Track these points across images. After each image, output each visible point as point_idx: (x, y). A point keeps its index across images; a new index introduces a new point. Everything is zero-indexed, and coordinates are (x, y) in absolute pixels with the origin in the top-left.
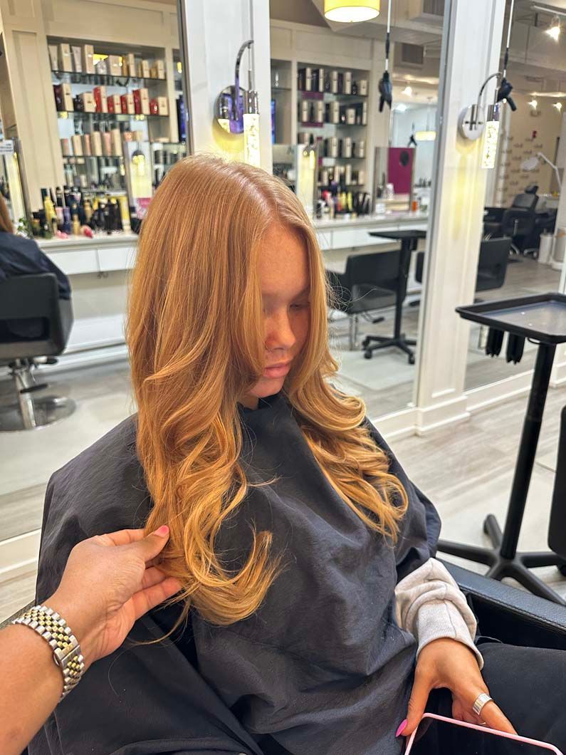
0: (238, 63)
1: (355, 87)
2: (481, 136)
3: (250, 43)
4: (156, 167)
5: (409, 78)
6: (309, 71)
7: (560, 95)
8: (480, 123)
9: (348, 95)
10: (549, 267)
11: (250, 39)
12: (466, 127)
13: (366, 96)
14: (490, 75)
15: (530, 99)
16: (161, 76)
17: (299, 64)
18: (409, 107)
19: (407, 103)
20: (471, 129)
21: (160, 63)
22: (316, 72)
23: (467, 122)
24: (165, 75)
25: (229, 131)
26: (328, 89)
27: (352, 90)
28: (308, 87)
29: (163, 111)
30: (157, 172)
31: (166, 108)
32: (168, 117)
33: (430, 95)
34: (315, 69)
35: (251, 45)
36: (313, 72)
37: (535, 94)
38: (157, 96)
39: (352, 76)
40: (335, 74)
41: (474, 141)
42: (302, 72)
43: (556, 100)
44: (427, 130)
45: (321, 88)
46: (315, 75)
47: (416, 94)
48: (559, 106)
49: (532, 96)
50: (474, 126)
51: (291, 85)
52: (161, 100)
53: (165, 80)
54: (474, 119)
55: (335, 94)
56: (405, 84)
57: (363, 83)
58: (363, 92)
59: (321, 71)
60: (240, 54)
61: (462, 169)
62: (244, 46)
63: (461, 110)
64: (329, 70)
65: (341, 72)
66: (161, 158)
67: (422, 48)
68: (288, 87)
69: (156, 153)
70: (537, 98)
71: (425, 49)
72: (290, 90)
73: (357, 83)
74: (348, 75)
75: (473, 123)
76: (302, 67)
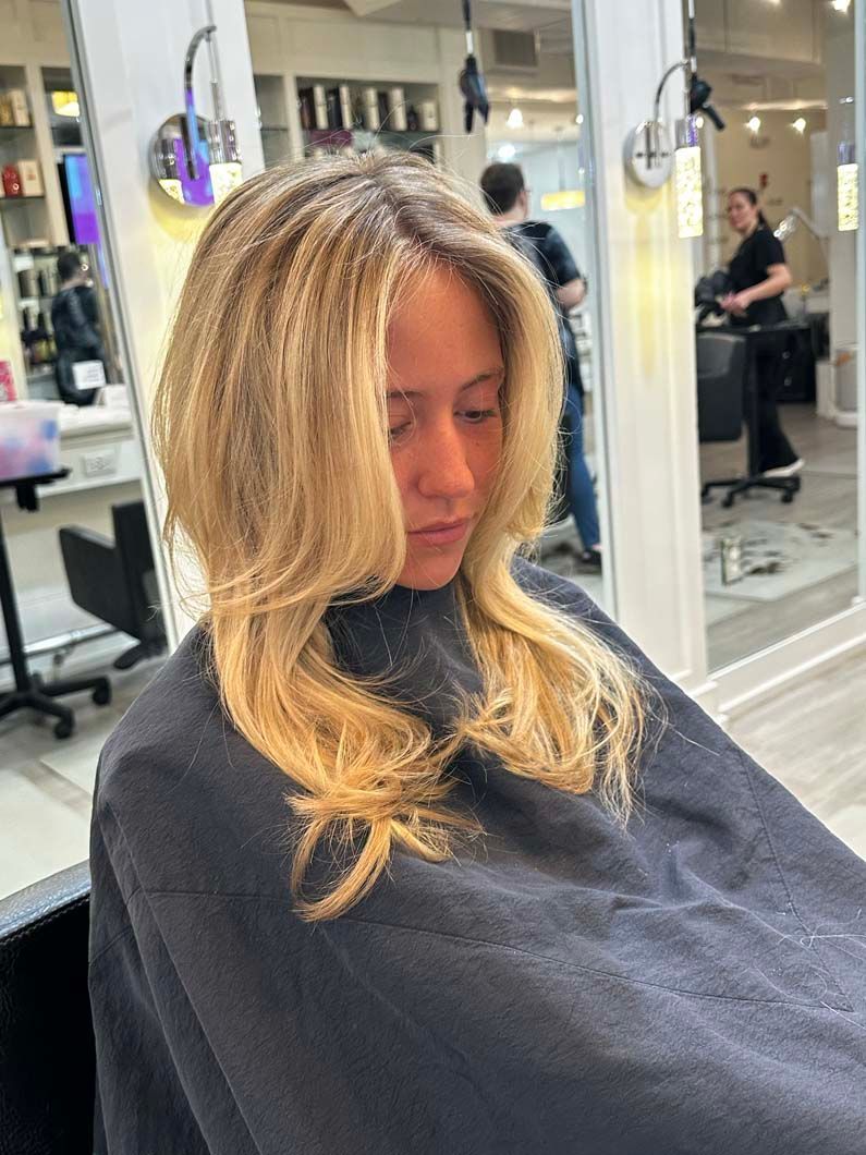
0: (189, 70)
1: (413, 116)
2: (669, 177)
3: (209, 32)
4: (24, 304)
5: (514, 93)
6: (319, 92)
7: (798, 105)
8: (664, 155)
9: (401, 132)
10: (833, 423)
11: (205, 24)
12: (640, 164)
13: (437, 132)
14: (670, 65)
15: (747, 116)
16: (22, 120)
17: (299, 79)
18: (521, 149)
19: (515, 142)
20: (649, 166)
21: (17, 96)
22: (333, 92)
23: (640, 155)
24: (30, 117)
25: (182, 201)
26: (361, 122)
27: (409, 123)
28: (322, 122)
29: (31, 188)
30: (25, 315)
31: (37, 182)
32: (42, 198)
33: (559, 123)
34: (331, 87)
35: (212, 34)
36: (328, 93)
37: (753, 107)
38: (16, 159)
39: (406, 96)
40: (371, 96)
41: (657, 189)
42: (306, 94)
43: (793, 116)
44: (562, 188)
45: (348, 122)
46: (332, 98)
47: (531, 123)
48: (800, 125)
49: (749, 112)
50: (653, 160)
51: (286, 120)
52: (26, 167)
53: (31, 127)
54: (653, 148)
55: (375, 132)
56: (508, 106)
57: (428, 108)
58: (430, 124)
59: (344, 92)
60: (192, 52)
61: (644, 243)
62: (198, 38)
63: (626, 132)
64: (358, 86)
65: (382, 89)
66: (33, 287)
67: (532, 38)
68: (282, 124)
69: (21, 278)
70: (759, 114)
71: (538, 37)
72: (285, 130)
73: (417, 108)
74: (397, 95)
75: (650, 155)
76: (305, 86)
